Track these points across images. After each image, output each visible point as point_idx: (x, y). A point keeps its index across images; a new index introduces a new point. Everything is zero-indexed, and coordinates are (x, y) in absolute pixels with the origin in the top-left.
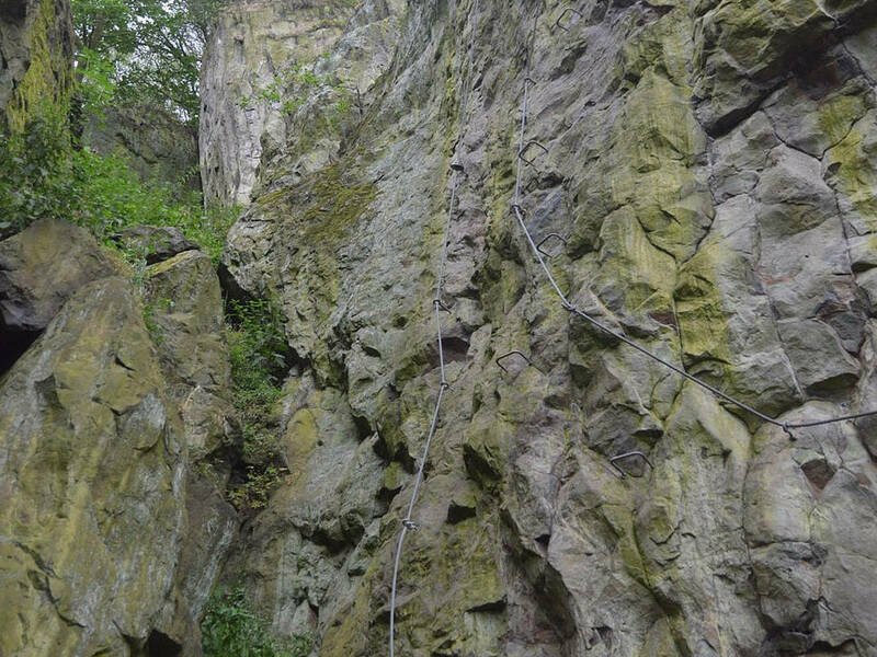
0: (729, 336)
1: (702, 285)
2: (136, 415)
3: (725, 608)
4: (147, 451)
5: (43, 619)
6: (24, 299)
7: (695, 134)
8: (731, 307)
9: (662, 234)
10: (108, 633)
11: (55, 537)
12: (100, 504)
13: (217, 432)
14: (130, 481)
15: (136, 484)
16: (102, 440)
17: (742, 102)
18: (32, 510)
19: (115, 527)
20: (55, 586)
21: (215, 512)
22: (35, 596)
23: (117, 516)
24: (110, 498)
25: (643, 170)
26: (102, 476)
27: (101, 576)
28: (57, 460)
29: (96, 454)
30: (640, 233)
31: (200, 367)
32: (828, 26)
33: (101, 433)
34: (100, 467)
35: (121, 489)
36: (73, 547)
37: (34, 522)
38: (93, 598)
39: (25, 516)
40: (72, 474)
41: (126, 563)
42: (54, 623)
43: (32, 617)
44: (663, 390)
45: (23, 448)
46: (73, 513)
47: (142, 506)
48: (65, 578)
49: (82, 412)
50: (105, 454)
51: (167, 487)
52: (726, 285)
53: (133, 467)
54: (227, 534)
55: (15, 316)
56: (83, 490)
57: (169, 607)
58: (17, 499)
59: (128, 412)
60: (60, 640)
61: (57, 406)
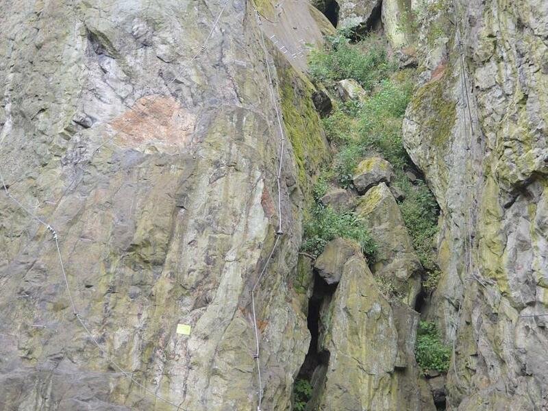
0: (509, 287)
1: (501, 270)
2: (372, 311)
3: (513, 363)
4: (378, 319)
5: (364, 376)
6: (330, 276)
7: (500, 210)
8: (508, 278)
9: (493, 248)
10: (382, 373)
11: (361, 354)
12: (370, 339)
13: (410, 268)
14: (376, 330)
15: (378, 330)
16: (365, 322)
17: (509, 200)
18: (353, 347)
19: (375, 344)
20: (365, 367)
21: (409, 316)
22: (361, 371)
23: (375, 341)
24: (372, 337)
25: (487, 224)
26: (368, 332)
27: (375, 360)
28: (355, 332)
29: (364, 327)
30: (487, 248)
31: (397, 243)
32: (522, 183)
33: (364, 320)
34: (367, 330)
35: (374, 333)
36: (366, 355)
37: (355, 351)
38: (375, 367)
39: (352, 349)
40: (360, 335)
41: (382, 352)
42: (367, 376)
43: (362, 377)
44: (496, 301)
45: (346, 329)
46: (364, 346)
47: (381, 335)
48: (367, 364)
49: (357, 315)
50: (367, 326)
51: (387, 326)
52: (507, 270)
53: (375, 325)
54: (415, 321)
55: (330, 281)
56: (364, 338)
57: (398, 359)
58: (349, 344)
59: (369, 311)
60: (370, 380)
61: (350, 315)
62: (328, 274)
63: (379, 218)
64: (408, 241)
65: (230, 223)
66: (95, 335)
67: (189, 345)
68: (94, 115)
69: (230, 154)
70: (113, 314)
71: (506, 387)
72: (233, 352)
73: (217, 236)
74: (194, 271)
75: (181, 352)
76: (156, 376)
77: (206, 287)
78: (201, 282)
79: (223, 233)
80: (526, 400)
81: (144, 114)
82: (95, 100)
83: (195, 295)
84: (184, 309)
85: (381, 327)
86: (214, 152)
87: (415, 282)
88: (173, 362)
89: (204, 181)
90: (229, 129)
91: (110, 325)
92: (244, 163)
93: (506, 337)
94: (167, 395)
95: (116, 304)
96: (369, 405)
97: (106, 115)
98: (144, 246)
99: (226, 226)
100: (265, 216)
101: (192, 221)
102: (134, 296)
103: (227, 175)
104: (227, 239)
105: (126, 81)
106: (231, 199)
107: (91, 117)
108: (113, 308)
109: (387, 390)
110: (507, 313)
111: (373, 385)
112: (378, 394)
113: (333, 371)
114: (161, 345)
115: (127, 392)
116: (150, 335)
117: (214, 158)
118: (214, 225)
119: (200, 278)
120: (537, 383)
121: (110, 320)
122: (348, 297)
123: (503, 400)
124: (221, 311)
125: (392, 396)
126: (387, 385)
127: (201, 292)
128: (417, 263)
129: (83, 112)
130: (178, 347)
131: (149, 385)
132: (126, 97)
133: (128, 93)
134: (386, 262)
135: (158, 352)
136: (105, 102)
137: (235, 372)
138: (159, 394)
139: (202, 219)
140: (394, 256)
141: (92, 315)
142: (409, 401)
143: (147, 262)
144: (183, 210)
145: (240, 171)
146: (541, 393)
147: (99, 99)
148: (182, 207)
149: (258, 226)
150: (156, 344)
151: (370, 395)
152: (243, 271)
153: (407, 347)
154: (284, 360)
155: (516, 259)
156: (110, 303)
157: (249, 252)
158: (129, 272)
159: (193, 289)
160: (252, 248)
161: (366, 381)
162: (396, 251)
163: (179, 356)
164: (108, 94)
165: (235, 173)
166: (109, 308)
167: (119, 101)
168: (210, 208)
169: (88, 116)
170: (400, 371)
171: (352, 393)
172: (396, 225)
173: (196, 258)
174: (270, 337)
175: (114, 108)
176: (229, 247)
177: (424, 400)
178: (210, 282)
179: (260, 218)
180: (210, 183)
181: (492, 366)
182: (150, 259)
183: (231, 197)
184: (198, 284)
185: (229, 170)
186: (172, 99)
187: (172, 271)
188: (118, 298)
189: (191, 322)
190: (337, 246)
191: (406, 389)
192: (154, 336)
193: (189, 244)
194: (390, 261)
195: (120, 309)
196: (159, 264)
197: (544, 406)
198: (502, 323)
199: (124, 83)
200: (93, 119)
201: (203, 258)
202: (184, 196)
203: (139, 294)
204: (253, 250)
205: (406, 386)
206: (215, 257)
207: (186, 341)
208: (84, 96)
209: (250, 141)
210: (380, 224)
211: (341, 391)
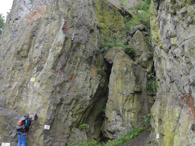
0: (162, 43)
1: (158, 37)
3: (168, 78)
4: (126, 73)
7: (156, 11)
8: (161, 39)
9: (155, 29)
10: (128, 94)
11: (119, 87)
12: (123, 81)
13: (148, 57)
14: (125, 77)
15: (126, 77)
16: (120, 75)
17: (157, 5)
18: (117, 85)
19: (126, 83)
20: (120, 92)
22: (119, 94)
23: (125, 82)
24: (124, 80)
25: (152, 20)
27: (125, 89)
28: (116, 79)
29: (120, 76)
31: (142, 49)
33: (120, 74)
34: (121, 78)
35: (124, 79)
36: (121, 87)
38: (125, 91)
40: (118, 80)
41: (128, 86)
42: (122, 95)
43: (119, 96)
44: (159, 52)
45: (114, 79)
46: (120, 84)
47: (128, 79)
50: (121, 76)
51: (130, 75)
52: (160, 36)
55: (111, 63)
56: (120, 81)
57: (136, 88)
58: (115, 84)
59: (122, 70)
60: (123, 97)
61: (115, 73)
62: (109, 60)
63: (135, 41)
64: (147, 47)
65: (51, 38)
66: (8, 85)
67: (34, 85)
68: (20, 16)
69: (52, 14)
70: (13, 77)
71: (167, 90)
72: (45, 85)
73: (46, 44)
74: (36, 57)
75: (31, 88)
76: (23, 98)
77: (41, 63)
78: (39, 61)
79: (48, 42)
80: (173, 94)
81: (35, 12)
82: (21, 11)
83: (37, 66)
84: (34, 72)
85: (127, 76)
86: (47, 15)
87: (151, 62)
88: (29, 92)
89: (43, 25)
90: (53, 7)
91: (12, 81)
92: (57, 17)
93: (164, 67)
94: (27, 105)
95: (14, 74)
96: (123, 106)
97: (24, 15)
98: (21, 51)
99: (49, 40)
100: (64, 34)
101: (37, 40)
102: (19, 70)
103: (51, 22)
104: (49, 44)
105: (31, 3)
106: (51, 30)
107: (19, 17)
108: (13, 75)
109: (132, 101)
110: (163, 56)
111: (124, 99)
112: (127, 102)
113: (110, 95)
114: (25, 86)
115: (13, 104)
116: (21, 83)
117: (46, 17)
118: (45, 40)
119: (39, 60)
120: (176, 84)
121: (12, 79)
122: (115, 67)
123: (165, 96)
124: (45, 70)
125: (134, 103)
126: (131, 98)
127: (39, 65)
128: (150, 54)
129: (17, 16)
130: (31, 86)
131: (21, 101)
132: (31, 8)
133: (31, 7)
134: (139, 56)
135: (24, 89)
136: (24, 11)
137: (45, 93)
138: (24, 104)
139: (41, 39)
140: (142, 54)
141: (8, 79)
142: (143, 105)
143: (22, 57)
144: (35, 37)
145: (56, 20)
146: (178, 88)
147: (23, 11)
148: (35, 36)
149: (61, 37)
150: (24, 86)
151: (123, 103)
152: (55, 55)
153: (143, 84)
154: (85, 91)
155: (163, 30)
156: (13, 73)
157: (57, 48)
158: (18, 62)
159: (36, 64)
160: (58, 46)
161: (121, 97)
162: (142, 52)
163: (31, 89)
164: (25, 9)
165: (54, 21)
166: (12, 75)
167: (29, 10)
168: (44, 34)
169: (18, 17)
170: (138, 93)
171: (115, 102)
172: (142, 42)
173: (38, 53)
174: (77, 82)
175: (27, 12)
176: (50, 47)
177: (150, 104)
178: (43, 61)
179: (61, 35)
180: (45, 26)
181: (162, 82)
182: (23, 56)
183: (52, 29)
184: (38, 62)
185: (52, 20)
186: (44, 5)
187: (30, 59)
188: (15, 72)
189: (36, 76)
190: (113, 50)
191: (141, 100)
192: (22, 83)
193: (36, 48)
194: (141, 56)
195: (16, 75)
196: (26, 57)
197: (179, 95)
198: (163, 61)
199: (30, 4)
200: (20, 17)
201: (40, 52)
202: (35, 31)
203: (21, 69)
204: (58, 47)
205: (141, 99)
206: (44, 51)
207: (33, 84)
208: (18, 11)
209: (61, 10)
210: (136, 43)
211: (111, 102)
